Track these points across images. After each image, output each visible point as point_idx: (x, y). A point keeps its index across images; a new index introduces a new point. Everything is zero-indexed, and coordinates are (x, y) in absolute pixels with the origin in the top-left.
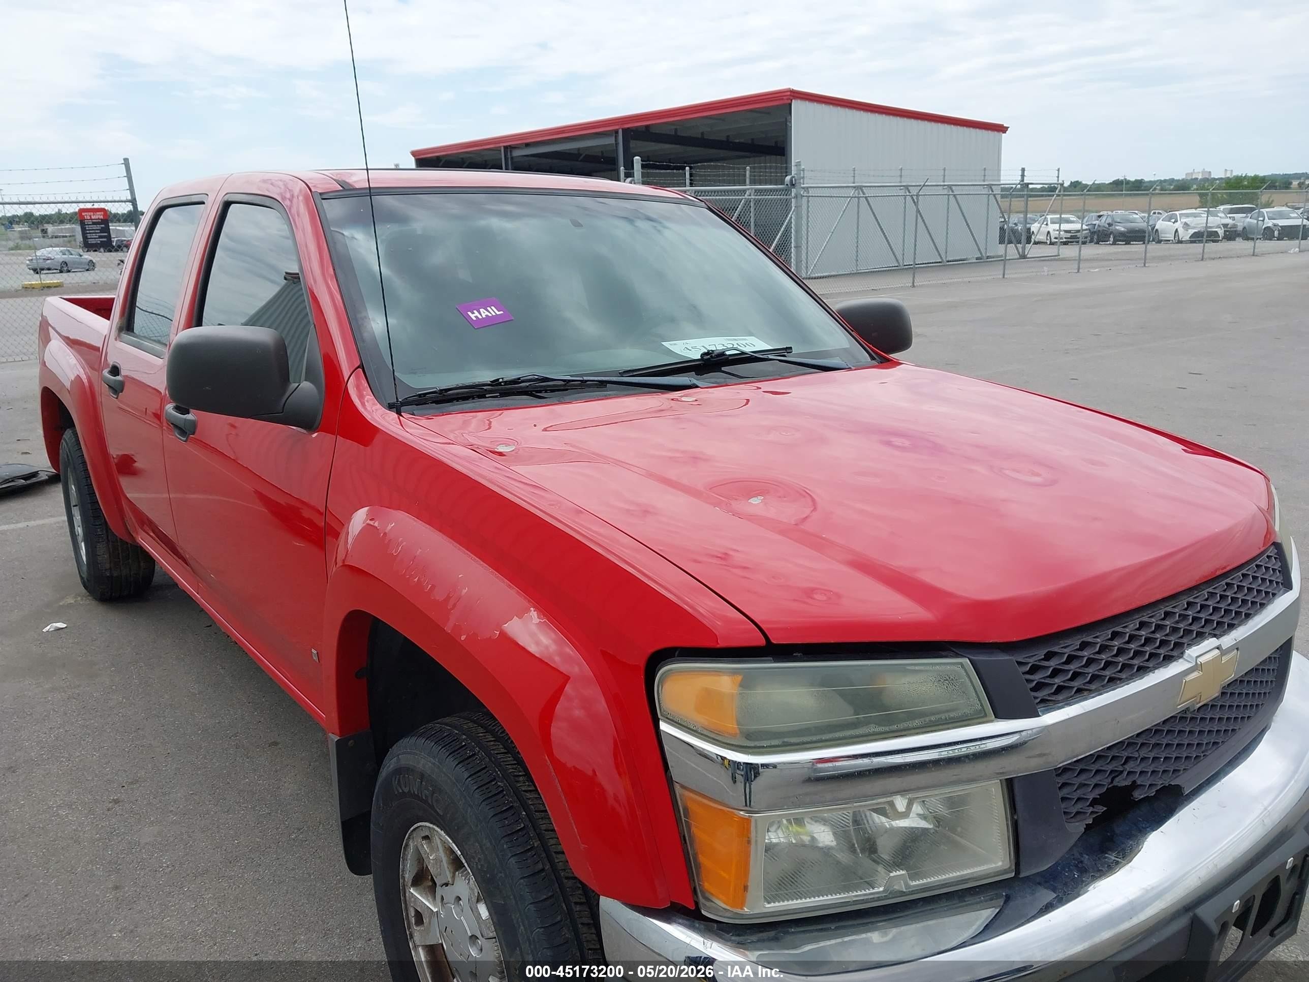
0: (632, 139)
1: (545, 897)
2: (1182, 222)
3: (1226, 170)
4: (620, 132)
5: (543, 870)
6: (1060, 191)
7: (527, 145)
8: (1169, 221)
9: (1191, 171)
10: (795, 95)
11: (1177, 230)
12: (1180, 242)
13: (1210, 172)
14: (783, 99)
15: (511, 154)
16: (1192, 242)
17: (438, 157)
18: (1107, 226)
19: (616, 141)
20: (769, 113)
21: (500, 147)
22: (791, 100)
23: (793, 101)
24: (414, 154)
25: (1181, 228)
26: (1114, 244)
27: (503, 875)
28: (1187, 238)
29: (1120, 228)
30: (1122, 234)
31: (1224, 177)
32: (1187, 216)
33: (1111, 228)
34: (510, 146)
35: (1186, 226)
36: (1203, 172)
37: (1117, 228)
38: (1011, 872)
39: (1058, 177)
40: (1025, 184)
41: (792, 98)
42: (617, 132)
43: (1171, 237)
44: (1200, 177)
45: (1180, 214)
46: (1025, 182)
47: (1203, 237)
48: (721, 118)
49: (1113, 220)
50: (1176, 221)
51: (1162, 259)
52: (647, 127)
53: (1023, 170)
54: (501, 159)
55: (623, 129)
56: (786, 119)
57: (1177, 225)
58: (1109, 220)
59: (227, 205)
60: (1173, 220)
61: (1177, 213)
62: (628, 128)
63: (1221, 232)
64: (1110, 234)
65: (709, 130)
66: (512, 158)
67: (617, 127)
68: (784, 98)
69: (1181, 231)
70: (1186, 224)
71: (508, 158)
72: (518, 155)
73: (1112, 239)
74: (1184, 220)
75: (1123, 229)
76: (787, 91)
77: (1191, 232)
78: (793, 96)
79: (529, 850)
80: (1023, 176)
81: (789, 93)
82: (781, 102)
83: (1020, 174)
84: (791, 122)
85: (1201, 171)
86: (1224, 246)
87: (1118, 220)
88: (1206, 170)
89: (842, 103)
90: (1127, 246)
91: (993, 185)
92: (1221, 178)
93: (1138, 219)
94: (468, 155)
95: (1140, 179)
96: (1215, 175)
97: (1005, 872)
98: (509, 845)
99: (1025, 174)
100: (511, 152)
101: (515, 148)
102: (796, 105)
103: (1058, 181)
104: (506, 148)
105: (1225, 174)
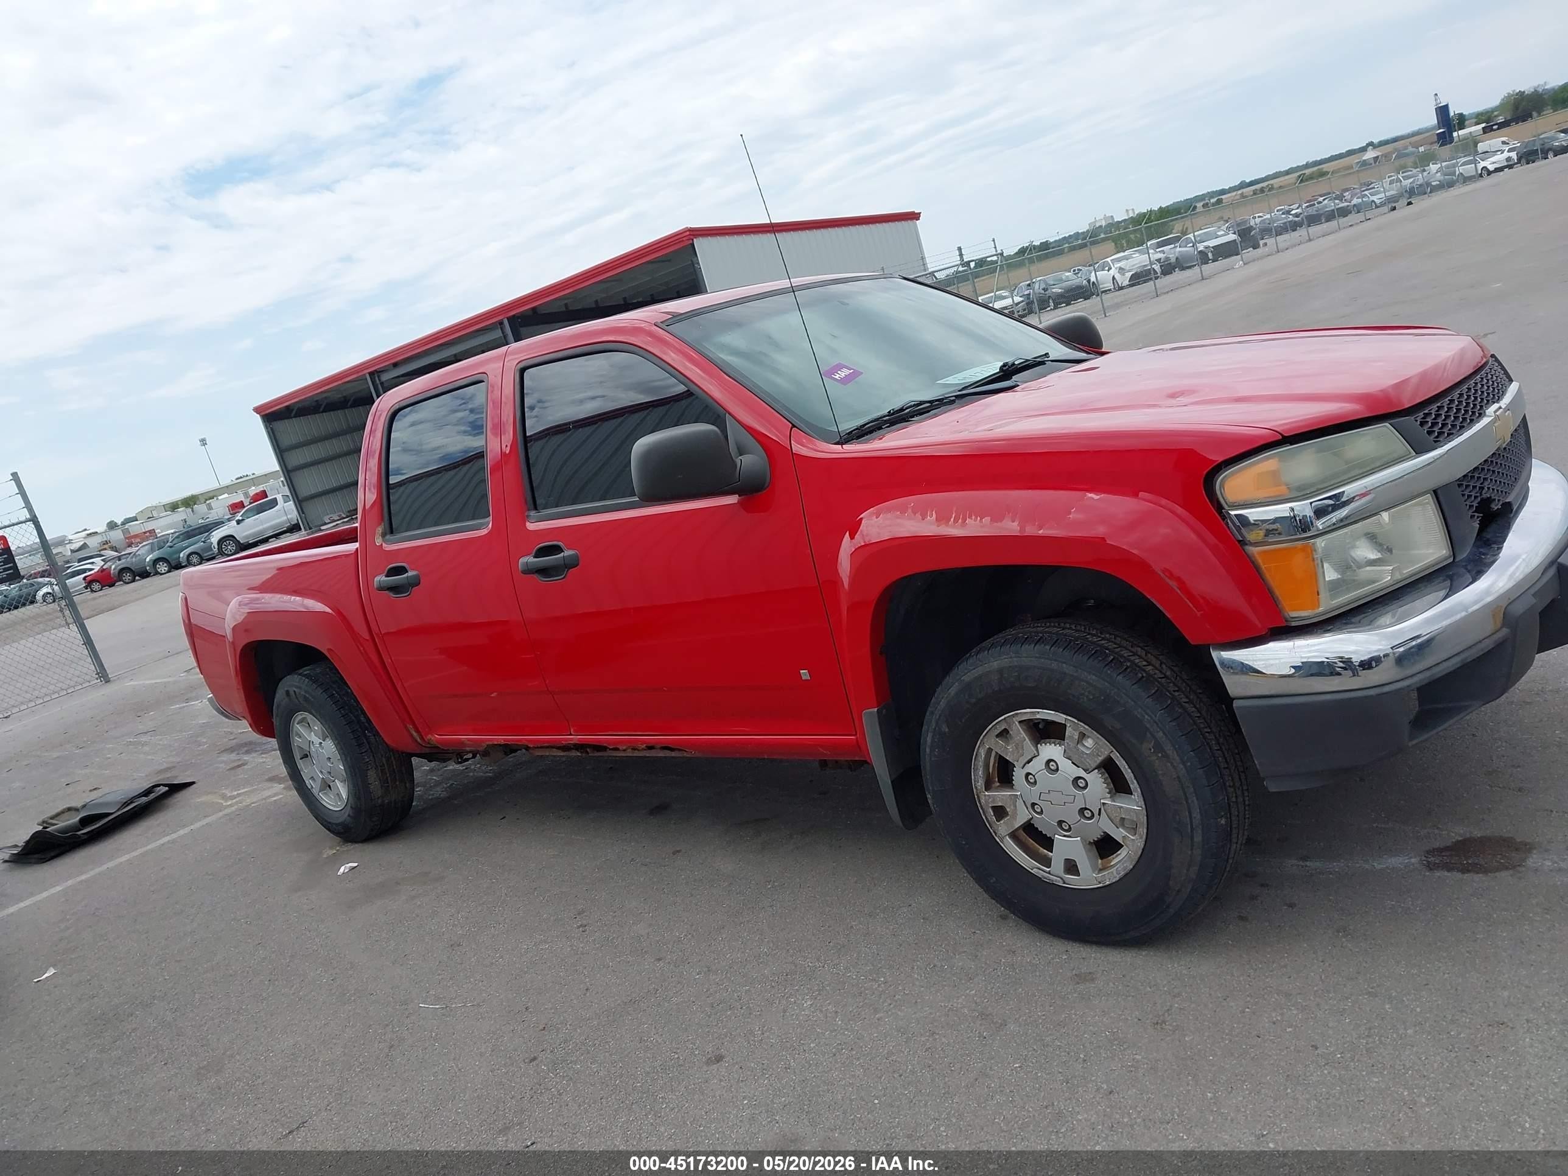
0: (521, 327)
1: (1153, 691)
2: (1116, 268)
3: (1127, 210)
4: (506, 322)
5: (1143, 677)
6: (1001, 262)
7: (395, 365)
8: (1103, 270)
9: (1093, 220)
10: (694, 233)
11: (1114, 277)
12: (1121, 288)
13: (1112, 216)
14: (683, 241)
15: (380, 380)
16: (1131, 286)
17: (288, 407)
18: (1043, 292)
19: (503, 333)
20: (669, 261)
21: (365, 375)
22: (693, 240)
23: (695, 240)
24: (257, 410)
25: (1118, 274)
26: (1056, 308)
27: (1116, 690)
28: (1126, 283)
29: (1057, 290)
30: (1060, 296)
31: (1127, 218)
32: (1119, 260)
33: (1047, 292)
34: (375, 370)
35: (1121, 270)
36: (1105, 218)
37: (1054, 290)
38: (1451, 557)
39: (995, 248)
40: (966, 262)
41: (692, 237)
42: (501, 323)
43: (1109, 285)
44: (1104, 224)
45: (1111, 260)
46: (965, 260)
47: (1139, 278)
48: (617, 279)
49: (1047, 284)
50: (1110, 269)
51: (1117, 306)
52: (534, 309)
53: (960, 249)
54: (369, 387)
55: (507, 318)
56: (692, 261)
57: (1112, 272)
58: (1043, 286)
59: (523, 371)
60: (1107, 268)
61: (1109, 260)
62: (514, 316)
63: (1157, 267)
64: (1049, 299)
65: (605, 295)
66: (382, 383)
67: (500, 318)
68: (684, 239)
69: (1117, 276)
70: (1120, 268)
71: (377, 385)
72: (387, 378)
73: (1052, 304)
74: (1118, 265)
75: (1060, 291)
76: (686, 232)
77: (1129, 275)
78: (693, 235)
79: (1126, 669)
80: (961, 255)
81: (688, 233)
82: (681, 245)
83: (958, 254)
84: (698, 264)
85: (1102, 217)
86: (1165, 282)
87: (1052, 283)
88: (1107, 215)
89: (746, 230)
90: (1068, 307)
91: (935, 272)
92: (1125, 220)
93: (1070, 278)
94: (324, 395)
95: (1044, 241)
96: (1118, 218)
97: (1446, 559)
98: (1112, 670)
99: (963, 253)
100: (379, 377)
101: (382, 371)
102: (698, 243)
103: (996, 251)
104: (371, 374)
105: (1128, 214)
